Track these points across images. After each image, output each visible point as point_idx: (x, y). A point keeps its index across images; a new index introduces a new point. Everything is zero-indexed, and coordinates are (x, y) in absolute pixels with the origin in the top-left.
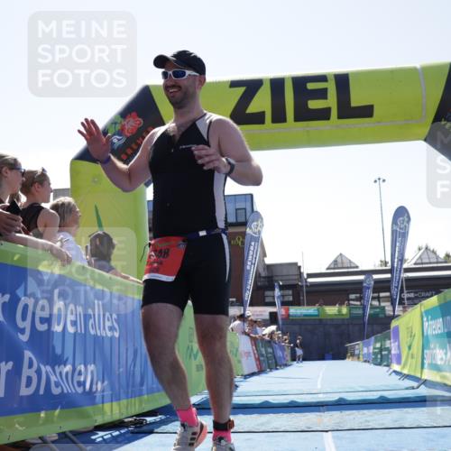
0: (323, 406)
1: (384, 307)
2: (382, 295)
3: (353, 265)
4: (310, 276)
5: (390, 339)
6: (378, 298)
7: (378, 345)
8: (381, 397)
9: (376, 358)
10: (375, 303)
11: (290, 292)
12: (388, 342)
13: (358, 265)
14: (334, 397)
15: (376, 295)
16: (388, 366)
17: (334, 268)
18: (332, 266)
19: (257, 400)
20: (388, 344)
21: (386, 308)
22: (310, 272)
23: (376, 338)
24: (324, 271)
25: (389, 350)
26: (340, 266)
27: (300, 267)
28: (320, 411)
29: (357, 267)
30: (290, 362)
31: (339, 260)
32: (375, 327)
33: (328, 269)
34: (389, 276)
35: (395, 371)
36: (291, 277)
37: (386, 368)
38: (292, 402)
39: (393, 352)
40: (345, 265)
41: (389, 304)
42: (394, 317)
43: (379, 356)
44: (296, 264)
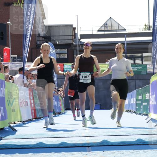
0: (88, 147)
1: (146, 65)
2: (144, 55)
3: (120, 28)
4: (83, 36)
5: (149, 93)
6: (142, 58)
7: (140, 98)
8: (139, 140)
9: (139, 109)
10: (138, 62)
11: (66, 51)
12: (148, 94)
13: (126, 28)
14: (99, 140)
15: (140, 55)
16: (147, 115)
17: (104, 31)
18: (103, 29)
19: (33, 142)
20: (147, 96)
21: (148, 66)
22: (83, 33)
23: (137, 91)
24: (95, 32)
25: (148, 101)
26: (109, 28)
27: (74, 29)
28: (86, 151)
29: (125, 30)
30: (63, 111)
31: (109, 24)
32: (138, 82)
33: (98, 31)
34: (151, 38)
35: (152, 119)
36: (66, 38)
37: (146, 117)
38: (63, 143)
39: (151, 103)
40: (114, 28)
41: (150, 62)
42: (153, 73)
43: (142, 107)
44: (71, 26)
